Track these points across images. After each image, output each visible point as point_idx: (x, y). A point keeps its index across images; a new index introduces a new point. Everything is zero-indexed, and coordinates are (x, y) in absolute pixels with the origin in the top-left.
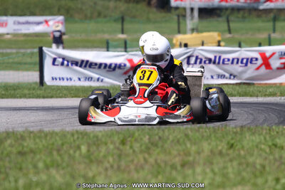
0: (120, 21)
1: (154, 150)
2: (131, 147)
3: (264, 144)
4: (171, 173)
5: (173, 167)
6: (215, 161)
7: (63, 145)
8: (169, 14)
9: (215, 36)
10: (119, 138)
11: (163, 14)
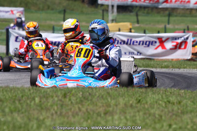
0: (63, 12)
1: (86, 102)
2: (70, 100)
3: (161, 100)
4: (97, 119)
5: (99, 115)
6: (127, 111)
7: (22, 96)
8: (96, 9)
9: (128, 25)
10: (61, 93)
11: (93, 9)
